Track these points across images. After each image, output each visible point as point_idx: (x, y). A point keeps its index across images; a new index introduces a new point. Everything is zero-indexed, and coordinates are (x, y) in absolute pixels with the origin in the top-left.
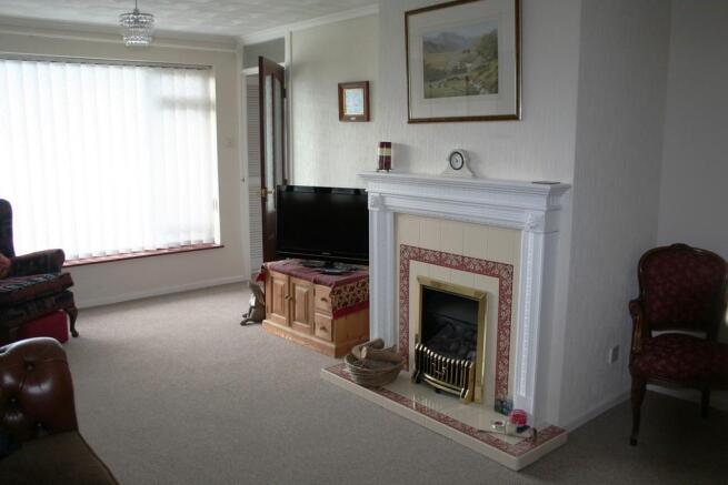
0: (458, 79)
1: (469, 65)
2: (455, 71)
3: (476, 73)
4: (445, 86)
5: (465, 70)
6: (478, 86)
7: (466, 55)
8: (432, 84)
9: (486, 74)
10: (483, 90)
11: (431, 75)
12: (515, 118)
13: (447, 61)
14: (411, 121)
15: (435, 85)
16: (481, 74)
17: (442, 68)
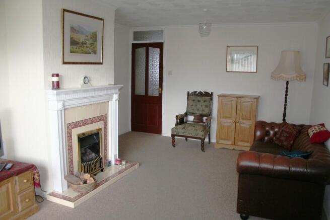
0: (84, 47)
1: (87, 42)
2: (82, 43)
3: (90, 46)
4: (79, 49)
5: (86, 44)
6: (91, 51)
7: (87, 37)
8: (74, 46)
9: (93, 46)
10: (92, 53)
11: (73, 42)
12: (101, 64)
13: (80, 38)
14: (64, 63)
15: (75, 47)
16: (91, 46)
17: (78, 41)
